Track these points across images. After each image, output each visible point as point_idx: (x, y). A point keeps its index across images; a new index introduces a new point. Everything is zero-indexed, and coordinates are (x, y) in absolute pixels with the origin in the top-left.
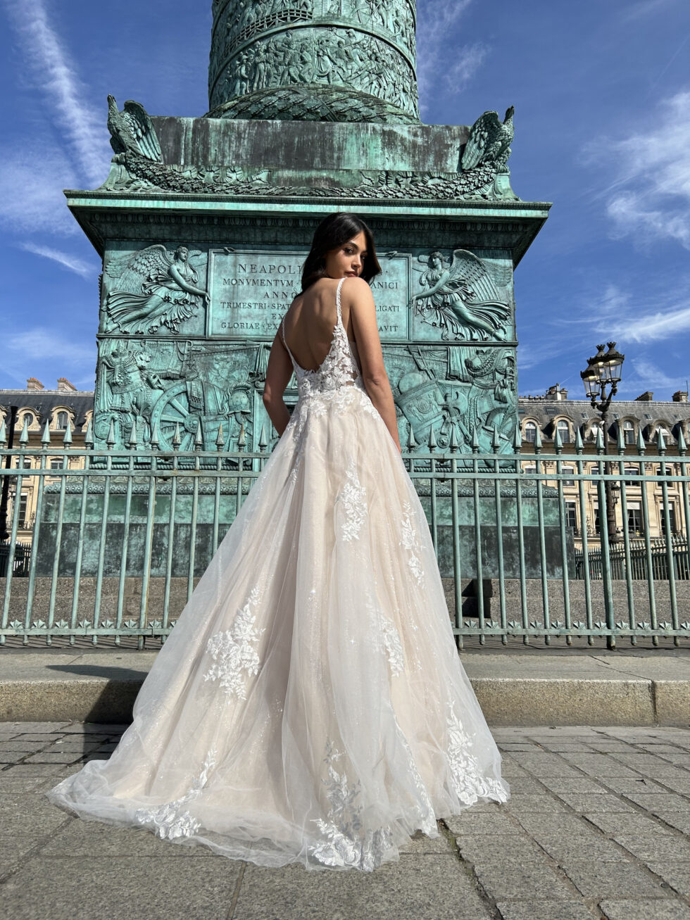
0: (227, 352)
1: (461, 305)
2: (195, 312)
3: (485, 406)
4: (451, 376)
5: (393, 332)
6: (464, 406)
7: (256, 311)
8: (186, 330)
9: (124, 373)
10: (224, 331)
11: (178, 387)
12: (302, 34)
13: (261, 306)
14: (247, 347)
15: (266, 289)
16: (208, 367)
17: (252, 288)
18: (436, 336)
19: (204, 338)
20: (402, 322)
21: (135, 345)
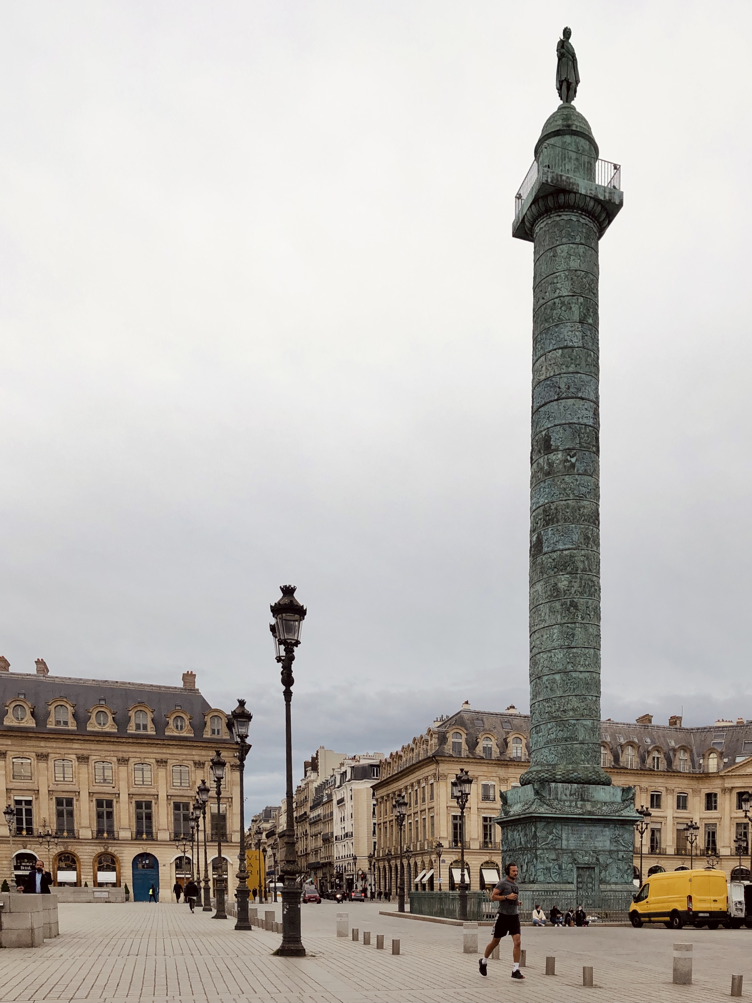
0: (567, 853)
1: (621, 841)
4: (619, 860)
5: (606, 848)
6: (621, 868)
8: (557, 847)
9: (544, 859)
10: (566, 847)
11: (556, 863)
12: (576, 746)
13: (574, 840)
14: (571, 852)
15: (575, 836)
16: (562, 857)
17: (572, 835)
19: (561, 849)
20: (608, 845)
21: (545, 851)
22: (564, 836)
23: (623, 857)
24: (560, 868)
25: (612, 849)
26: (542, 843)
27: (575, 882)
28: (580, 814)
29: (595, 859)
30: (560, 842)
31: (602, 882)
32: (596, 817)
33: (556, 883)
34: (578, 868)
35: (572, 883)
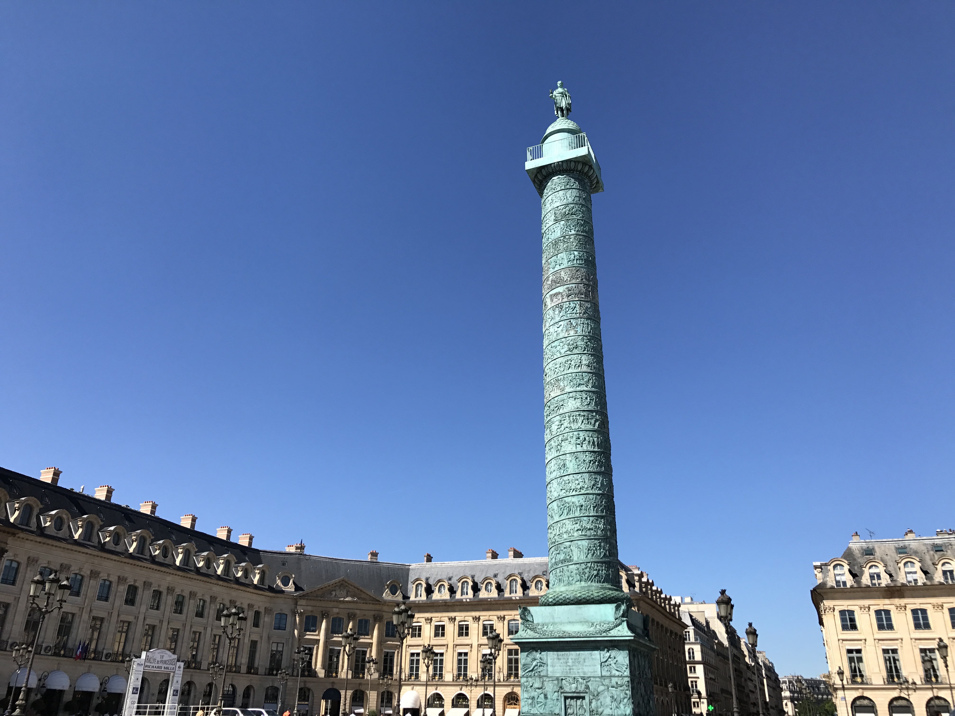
0: (552, 680)
2: (544, 668)
3: (622, 696)
4: (612, 687)
5: (596, 673)
6: (615, 697)
7: (559, 668)
8: (542, 674)
9: (527, 688)
10: (551, 674)
11: (541, 692)
12: (571, 567)
13: (560, 666)
14: (557, 679)
15: (561, 661)
16: (547, 685)
17: (558, 661)
18: (608, 674)
20: (598, 671)
22: (549, 662)
23: (617, 683)
24: (546, 697)
25: (603, 674)
27: (562, 713)
28: (560, 637)
29: (583, 686)
30: (545, 668)
31: (593, 713)
34: (566, 698)
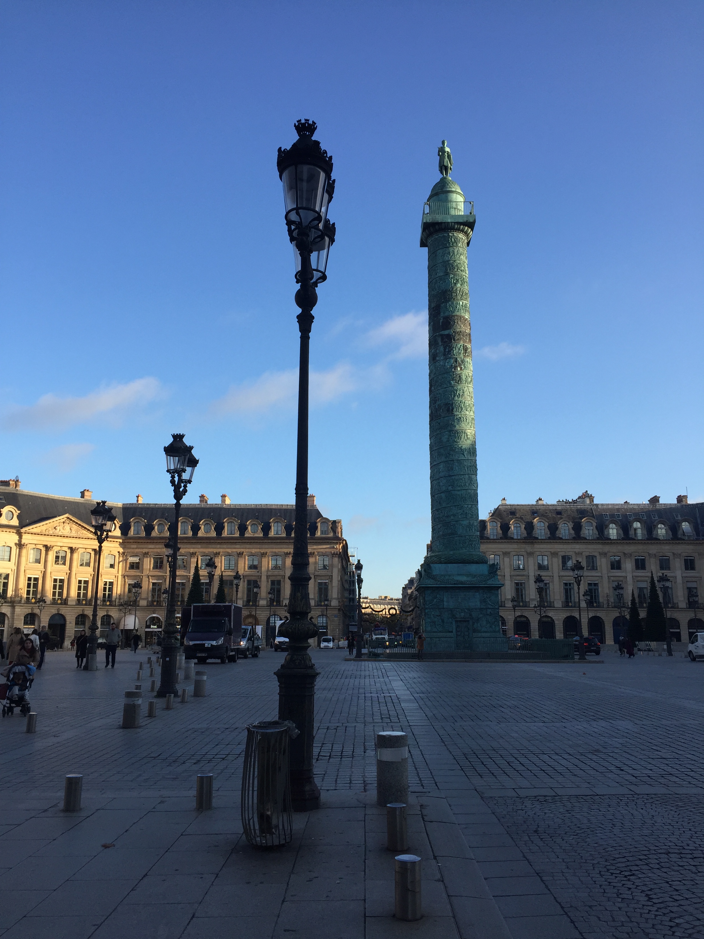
0: (447, 611)
1: (489, 602)
3: (493, 621)
6: (489, 621)
7: (452, 603)
8: (440, 607)
10: (447, 607)
11: (439, 618)
14: (451, 610)
15: (453, 599)
16: (444, 614)
17: (451, 597)
18: (485, 607)
19: (443, 608)
20: (478, 605)
21: (432, 610)
22: (445, 599)
23: (490, 612)
24: (443, 621)
25: (482, 607)
26: (429, 604)
27: (454, 631)
28: (455, 584)
29: (469, 615)
30: (442, 603)
31: (475, 631)
32: (467, 586)
33: (440, 632)
34: (456, 621)
35: (452, 632)
